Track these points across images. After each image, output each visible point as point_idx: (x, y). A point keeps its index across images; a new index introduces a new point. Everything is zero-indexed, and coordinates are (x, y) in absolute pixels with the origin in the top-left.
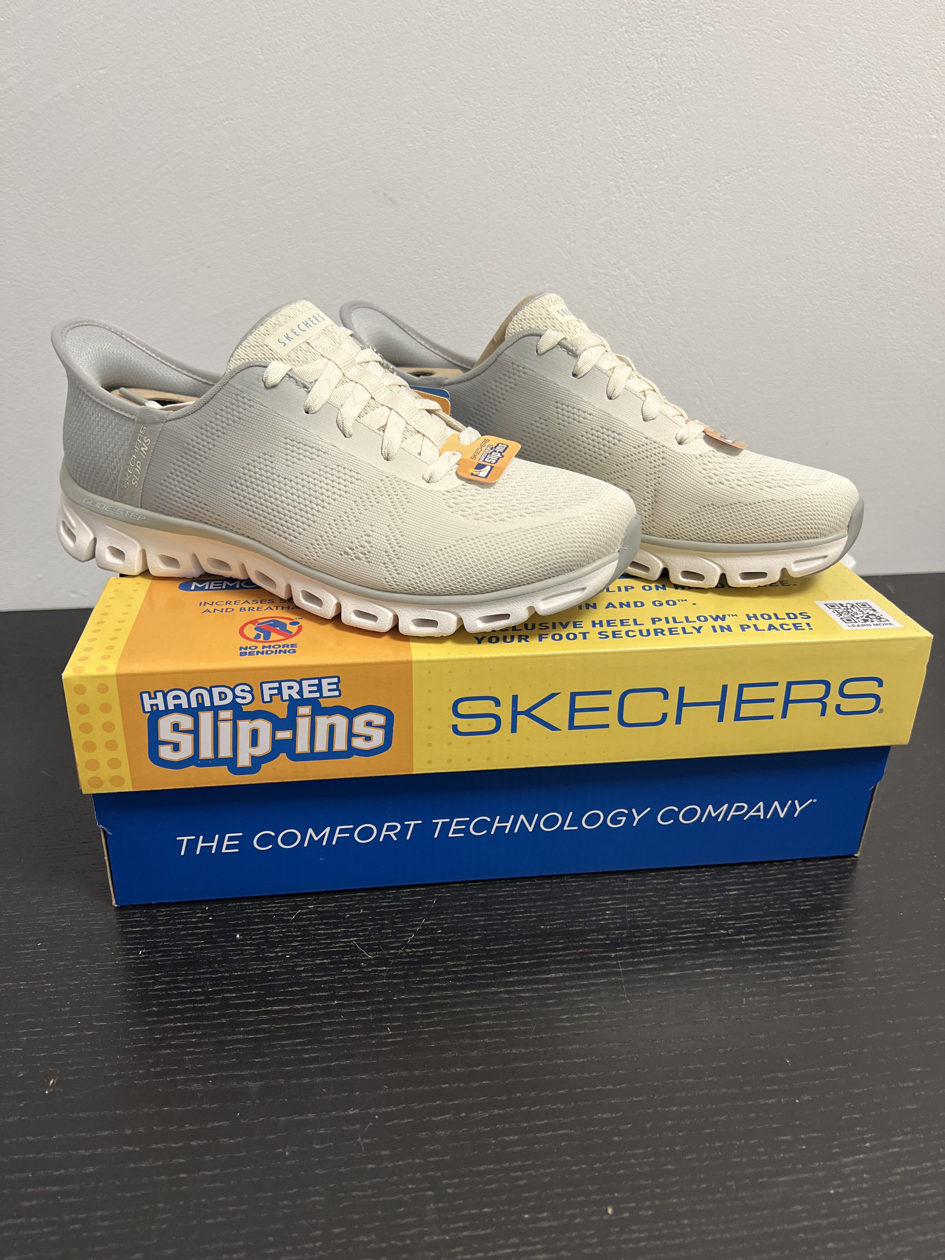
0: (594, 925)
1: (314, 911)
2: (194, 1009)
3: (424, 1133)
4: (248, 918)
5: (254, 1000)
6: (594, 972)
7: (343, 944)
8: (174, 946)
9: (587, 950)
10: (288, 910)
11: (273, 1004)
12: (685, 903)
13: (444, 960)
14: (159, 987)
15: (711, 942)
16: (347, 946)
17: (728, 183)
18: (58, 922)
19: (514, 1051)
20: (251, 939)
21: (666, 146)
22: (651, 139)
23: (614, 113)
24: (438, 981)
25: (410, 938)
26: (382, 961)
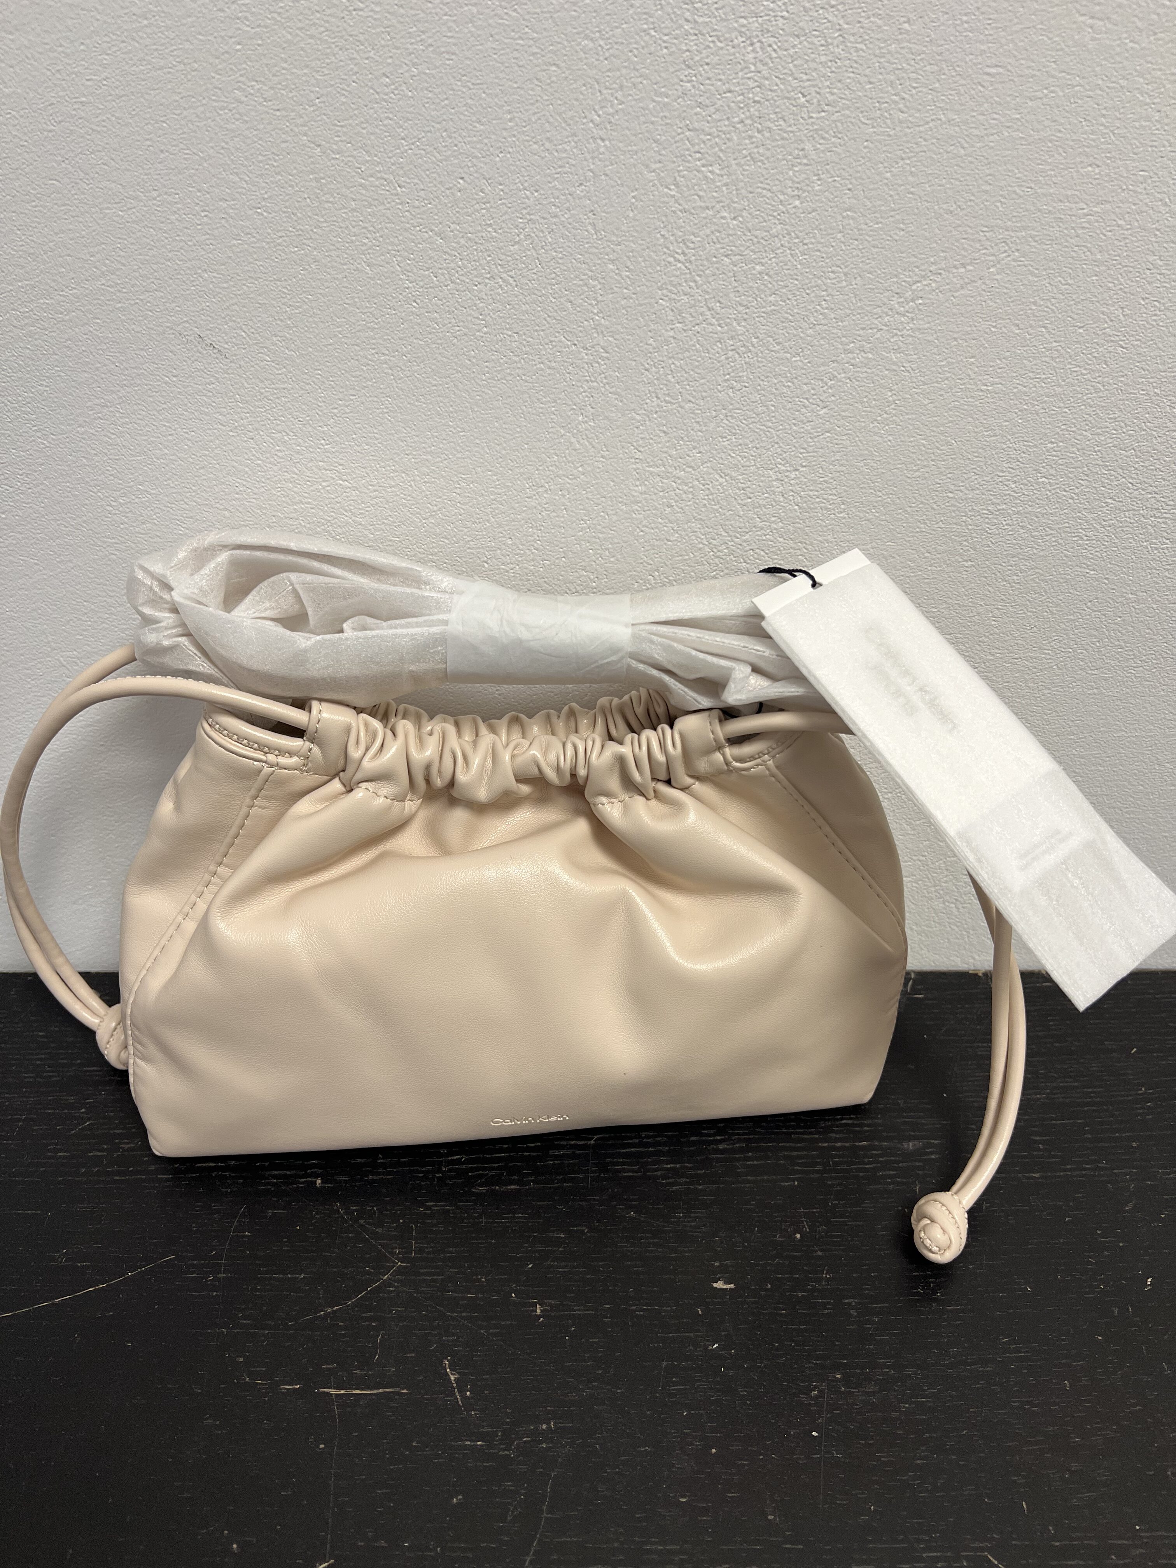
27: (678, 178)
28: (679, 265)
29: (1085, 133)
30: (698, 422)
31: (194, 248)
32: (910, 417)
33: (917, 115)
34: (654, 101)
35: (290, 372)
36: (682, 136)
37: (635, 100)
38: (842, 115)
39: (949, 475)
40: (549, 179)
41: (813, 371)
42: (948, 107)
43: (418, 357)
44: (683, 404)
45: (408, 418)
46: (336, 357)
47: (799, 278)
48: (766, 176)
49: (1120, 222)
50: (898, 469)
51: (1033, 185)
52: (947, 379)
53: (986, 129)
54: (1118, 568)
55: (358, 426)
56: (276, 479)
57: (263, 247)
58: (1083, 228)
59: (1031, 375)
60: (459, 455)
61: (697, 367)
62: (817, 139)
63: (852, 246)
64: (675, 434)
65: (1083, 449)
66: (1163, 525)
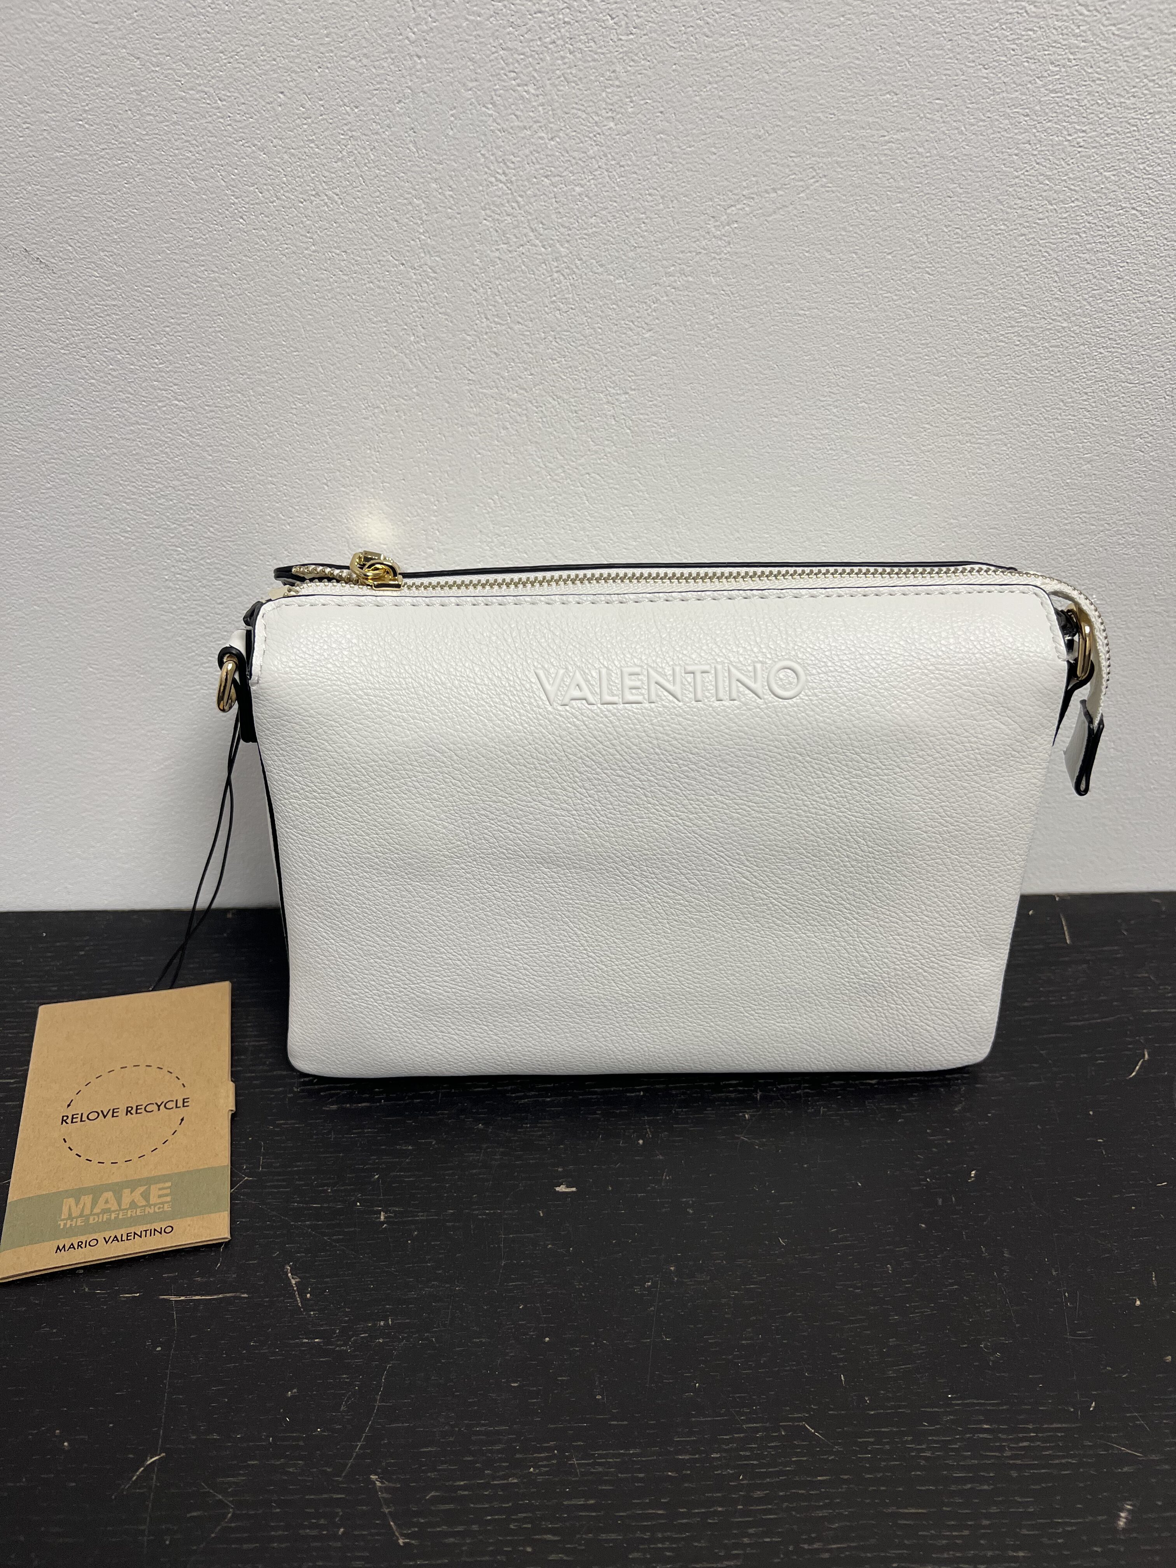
27: (495, 98)
28: (501, 185)
29: (882, 61)
30: (528, 344)
31: (17, 160)
32: (732, 341)
33: (722, 39)
34: (467, 19)
35: (120, 289)
36: (496, 55)
37: (449, 18)
38: (650, 38)
39: (773, 400)
40: (369, 95)
41: (636, 294)
42: (750, 32)
43: (248, 275)
44: (512, 325)
45: (241, 337)
46: (165, 274)
47: (618, 200)
48: (581, 97)
49: (920, 150)
50: (723, 393)
51: (836, 112)
52: (766, 303)
53: (788, 55)
54: (939, 493)
55: (190, 344)
56: (110, 399)
57: (85, 160)
58: (885, 154)
59: (845, 299)
60: (293, 375)
61: (524, 288)
62: (627, 61)
63: (667, 169)
64: (506, 355)
65: (899, 374)
66: (978, 451)
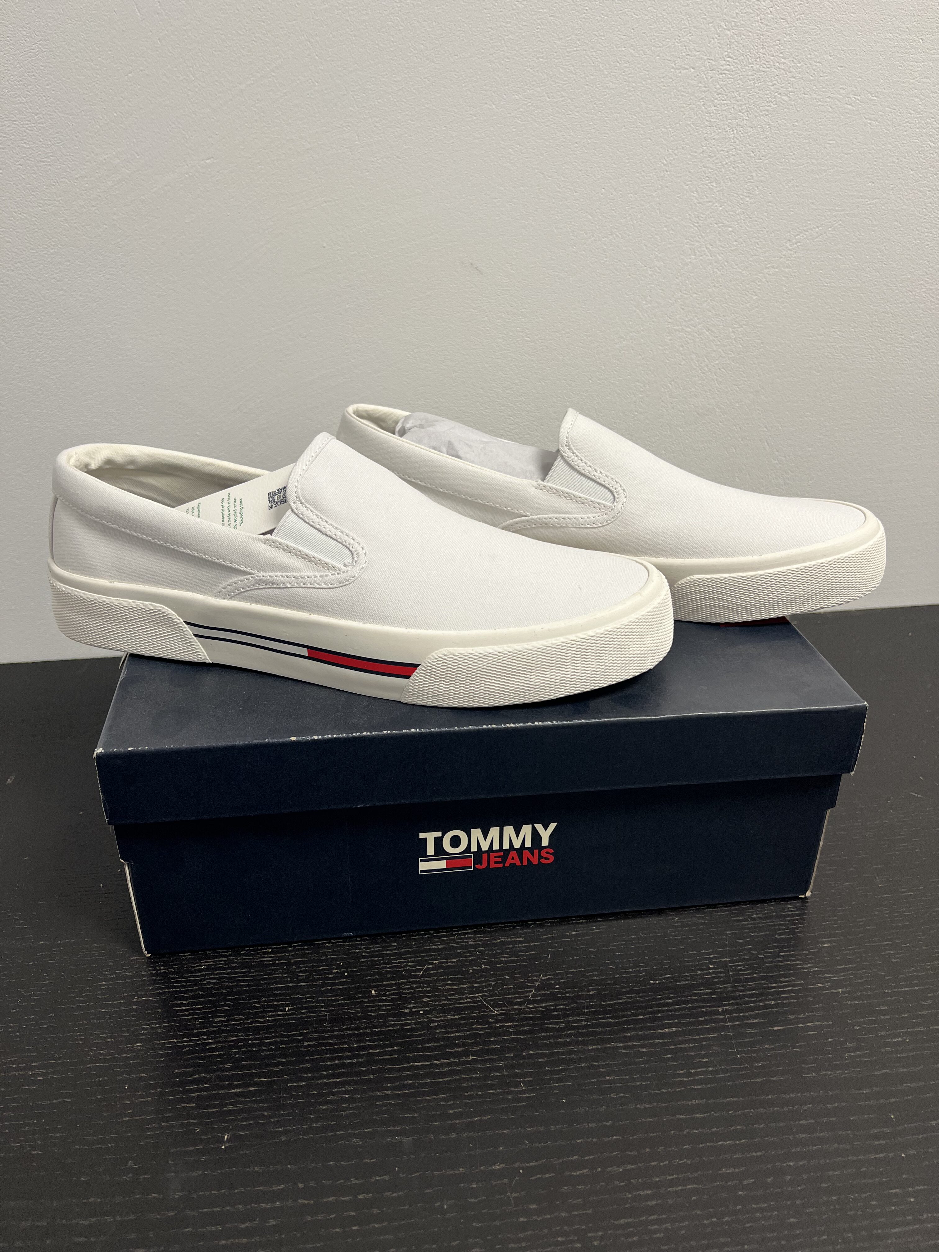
0: (700, 979)
1: (439, 967)
2: (343, 1066)
3: (566, 1188)
4: (380, 973)
5: (396, 1056)
6: (704, 1026)
7: (470, 1000)
8: (317, 1002)
9: (695, 1005)
10: (415, 966)
11: (414, 1059)
12: (782, 956)
13: (565, 1016)
14: (309, 1043)
15: (811, 996)
16: (474, 1002)
17: (800, 242)
18: (208, 979)
19: (639, 1106)
20: (385, 995)
21: (740, 210)
22: (725, 204)
23: (691, 181)
24: (561, 1036)
25: (531, 993)
26: (507, 1017)
